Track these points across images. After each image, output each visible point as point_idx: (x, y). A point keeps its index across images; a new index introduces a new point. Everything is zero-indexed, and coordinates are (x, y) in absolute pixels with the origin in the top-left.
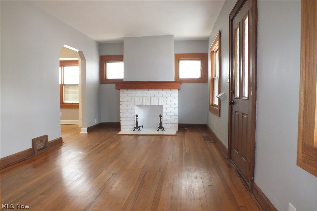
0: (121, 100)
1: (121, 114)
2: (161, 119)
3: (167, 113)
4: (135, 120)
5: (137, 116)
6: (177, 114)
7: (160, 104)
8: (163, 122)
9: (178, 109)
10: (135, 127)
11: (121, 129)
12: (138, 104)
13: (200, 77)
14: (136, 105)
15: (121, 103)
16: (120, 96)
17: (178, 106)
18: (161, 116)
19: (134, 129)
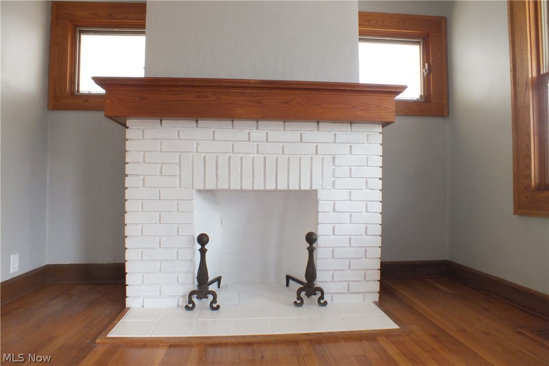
0: (129, 169)
1: (128, 231)
2: (311, 250)
3: (337, 226)
4: (192, 261)
5: (203, 240)
6: (378, 230)
7: (305, 186)
8: (319, 265)
9: (378, 207)
10: (192, 293)
11: (129, 302)
12: (210, 186)
13: (421, 96)
14: (199, 191)
15: (128, 182)
16: (123, 151)
17: (379, 196)
18: (311, 238)
19: (191, 301)
